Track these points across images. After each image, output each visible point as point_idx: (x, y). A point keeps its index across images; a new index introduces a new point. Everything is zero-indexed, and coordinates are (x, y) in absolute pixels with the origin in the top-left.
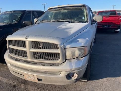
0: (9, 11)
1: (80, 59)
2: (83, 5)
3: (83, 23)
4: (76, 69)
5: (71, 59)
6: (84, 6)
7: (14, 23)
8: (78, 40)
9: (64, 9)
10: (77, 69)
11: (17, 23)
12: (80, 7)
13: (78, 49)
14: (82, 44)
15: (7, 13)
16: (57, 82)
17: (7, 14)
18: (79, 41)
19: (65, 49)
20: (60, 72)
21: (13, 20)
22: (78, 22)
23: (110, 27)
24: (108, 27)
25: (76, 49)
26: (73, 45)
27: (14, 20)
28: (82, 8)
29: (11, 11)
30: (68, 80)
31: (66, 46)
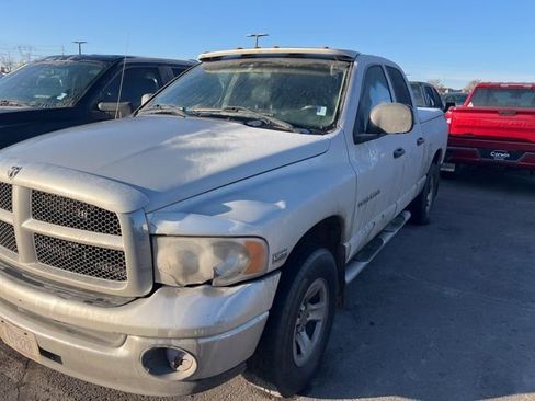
0: (57, 57)
1: (224, 289)
2: (336, 53)
3: (311, 133)
4: (187, 335)
5: (181, 286)
6: (346, 59)
7: (59, 106)
8: (226, 204)
9: (260, 66)
10: (191, 335)
11: (71, 105)
12: (324, 62)
13: (214, 245)
14: (233, 225)
15: (50, 62)
16: (114, 379)
17: (50, 65)
18: (229, 209)
19: (153, 237)
20: (122, 337)
21: (60, 95)
22: (287, 126)
23: (518, 162)
24: (506, 158)
25: (204, 243)
26: (192, 223)
27: (64, 95)
28: (332, 65)
29: (65, 58)
30: (153, 379)
31: (158, 227)
